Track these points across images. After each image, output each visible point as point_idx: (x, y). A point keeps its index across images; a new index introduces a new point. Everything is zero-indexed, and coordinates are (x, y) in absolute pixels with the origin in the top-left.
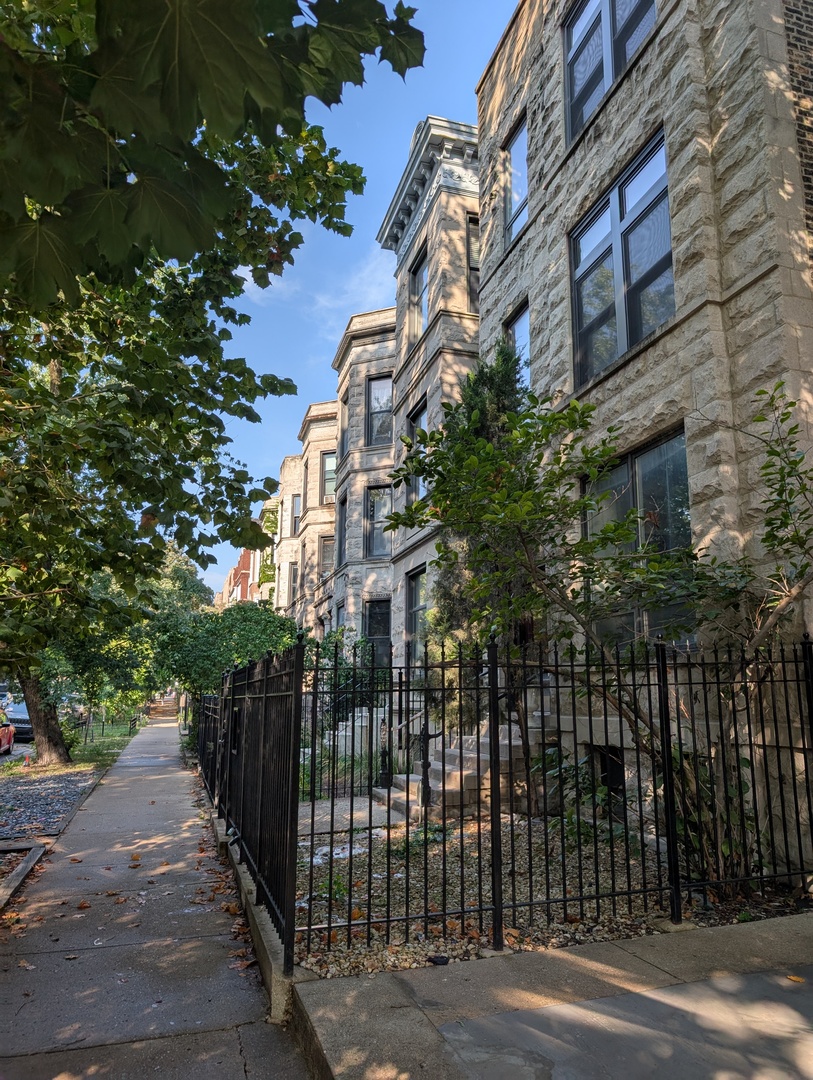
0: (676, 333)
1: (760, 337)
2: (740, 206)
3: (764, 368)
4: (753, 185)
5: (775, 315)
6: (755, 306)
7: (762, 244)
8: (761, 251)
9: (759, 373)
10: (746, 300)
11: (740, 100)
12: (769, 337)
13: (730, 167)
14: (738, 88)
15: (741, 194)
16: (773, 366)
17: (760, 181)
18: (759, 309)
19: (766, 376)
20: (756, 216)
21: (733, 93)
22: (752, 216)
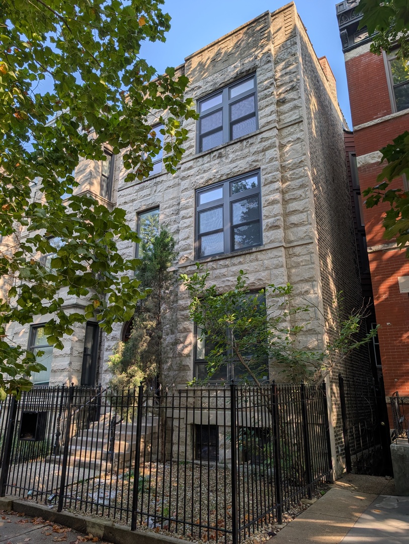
0: (263, 252)
1: (303, 265)
2: (295, 215)
3: (306, 278)
4: (303, 210)
5: (311, 260)
6: (302, 253)
7: (306, 232)
8: (305, 234)
9: (302, 279)
10: (298, 250)
11: (297, 177)
12: (308, 267)
13: (292, 199)
14: (297, 172)
15: (296, 210)
16: (310, 278)
17: (305, 210)
18: (303, 255)
19: (306, 281)
20: (304, 221)
21: (294, 173)
22: (302, 220)
